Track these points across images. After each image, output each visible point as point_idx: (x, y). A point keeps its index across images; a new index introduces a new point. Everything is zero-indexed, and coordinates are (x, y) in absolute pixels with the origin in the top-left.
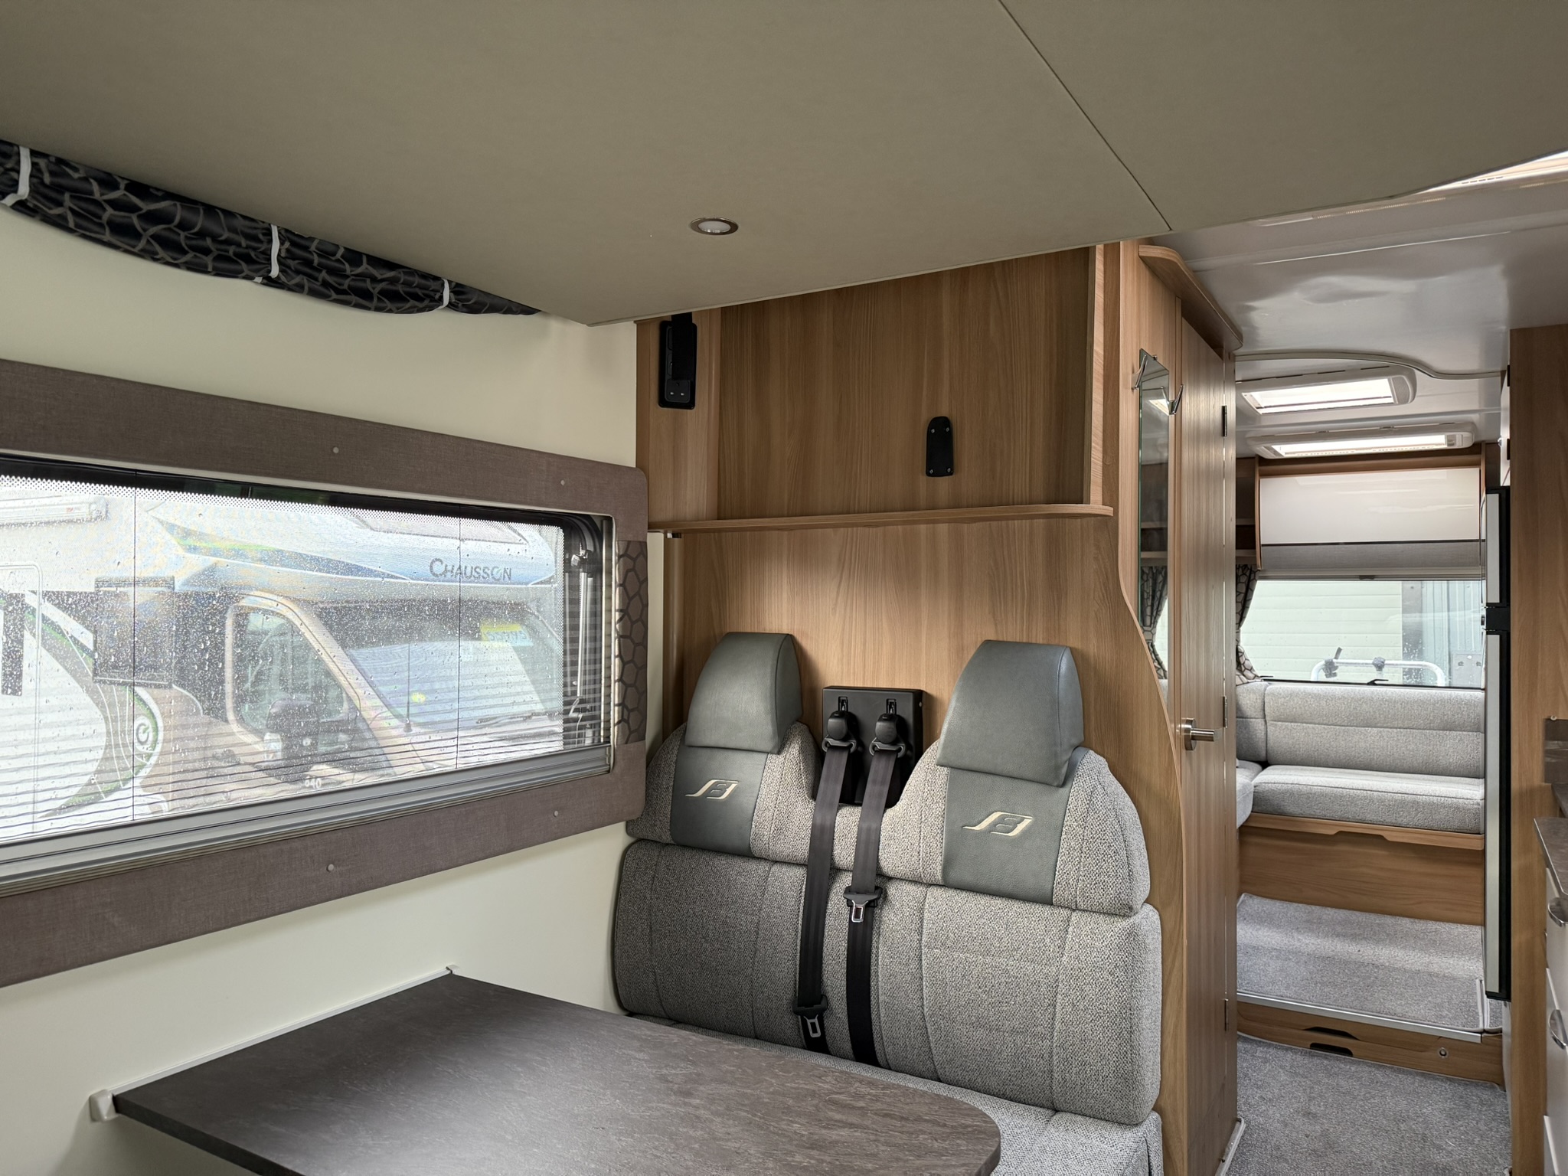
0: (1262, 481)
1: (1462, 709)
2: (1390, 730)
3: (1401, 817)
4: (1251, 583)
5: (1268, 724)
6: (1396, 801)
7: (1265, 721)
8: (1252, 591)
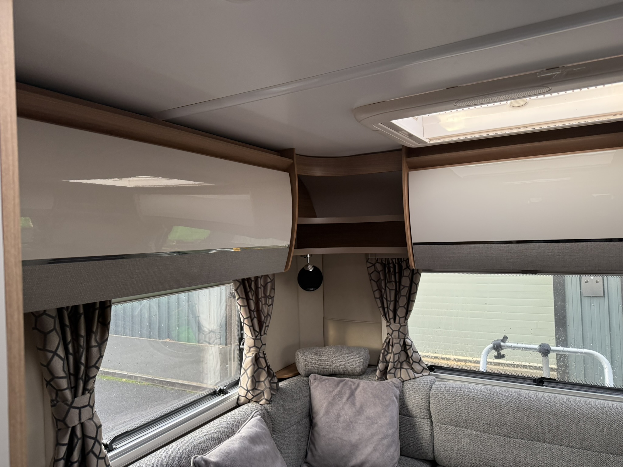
0: (411, 174)
4: (414, 276)
5: (434, 425)
7: (432, 421)
8: (417, 285)
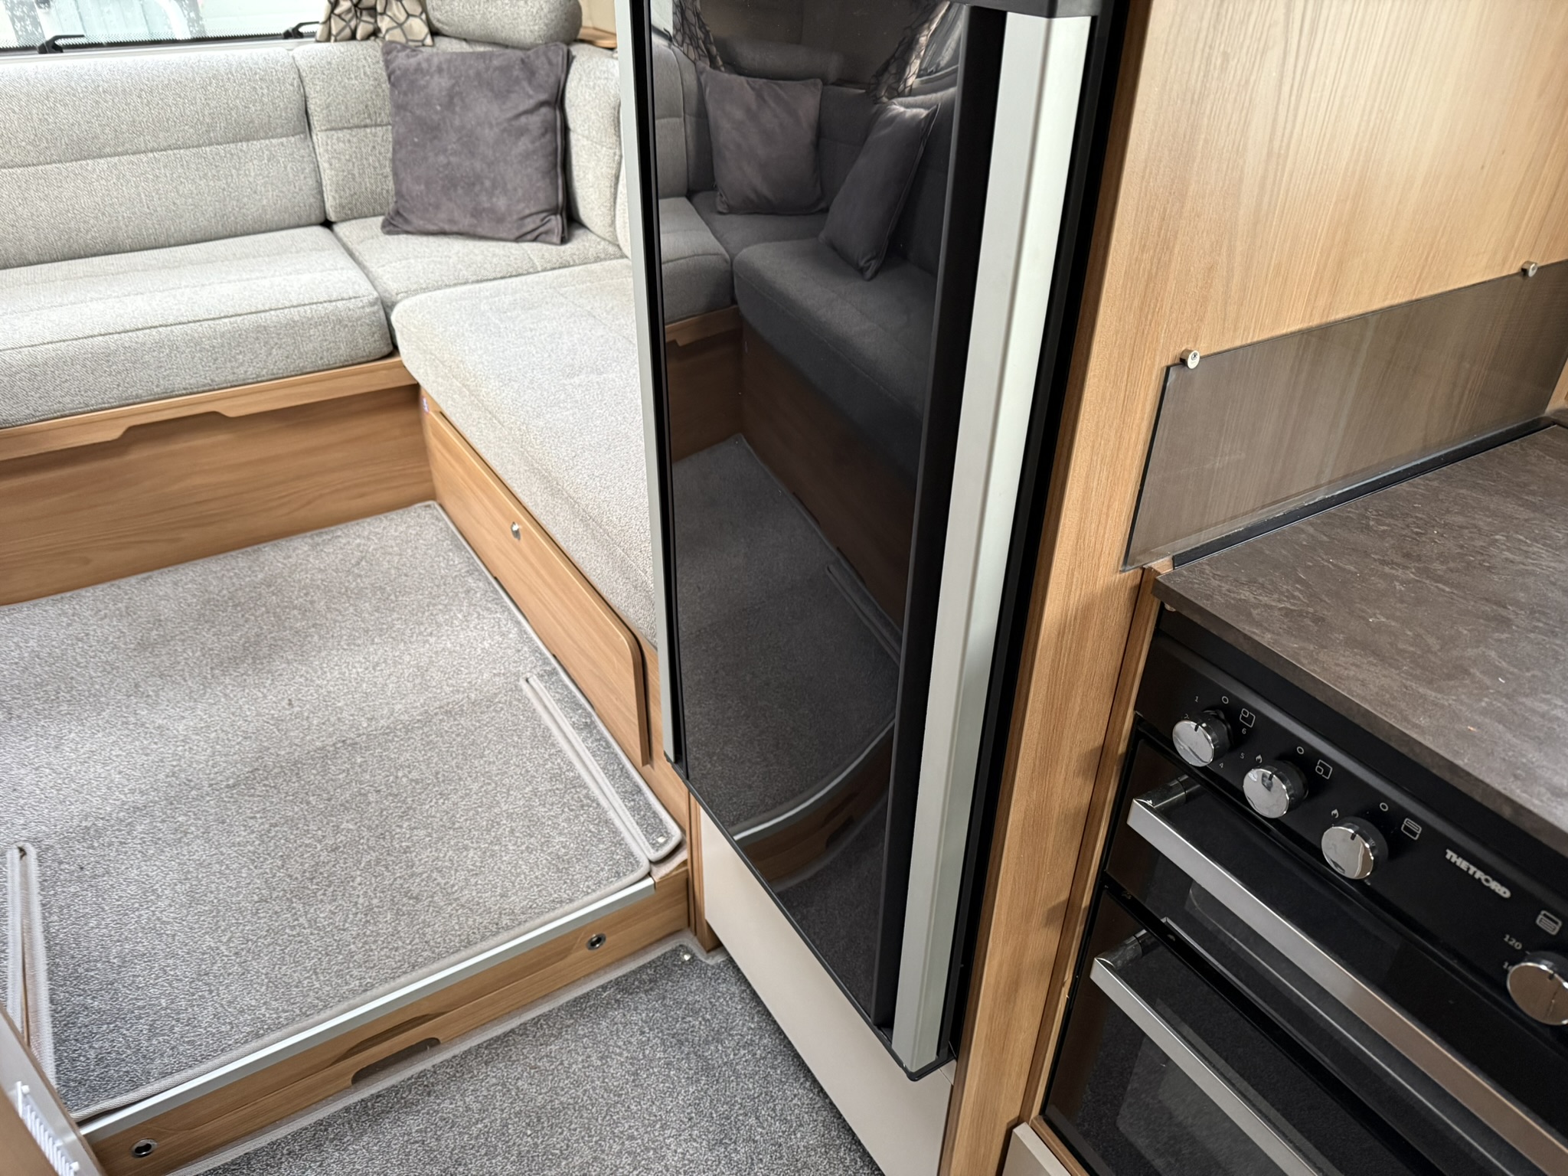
1: (260, 91)
2: (133, 158)
3: (242, 364)
6: (222, 335)
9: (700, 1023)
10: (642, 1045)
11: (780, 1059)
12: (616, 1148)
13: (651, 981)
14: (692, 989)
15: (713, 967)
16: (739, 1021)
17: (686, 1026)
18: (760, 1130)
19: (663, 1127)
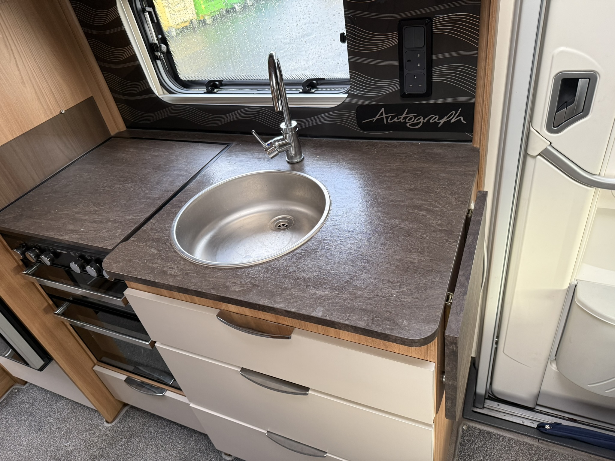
9: (26, 404)
10: (7, 422)
11: (54, 398)
12: (5, 452)
13: (5, 404)
14: (22, 397)
15: (26, 388)
16: (39, 396)
17: (21, 408)
18: (51, 419)
19: (20, 437)
